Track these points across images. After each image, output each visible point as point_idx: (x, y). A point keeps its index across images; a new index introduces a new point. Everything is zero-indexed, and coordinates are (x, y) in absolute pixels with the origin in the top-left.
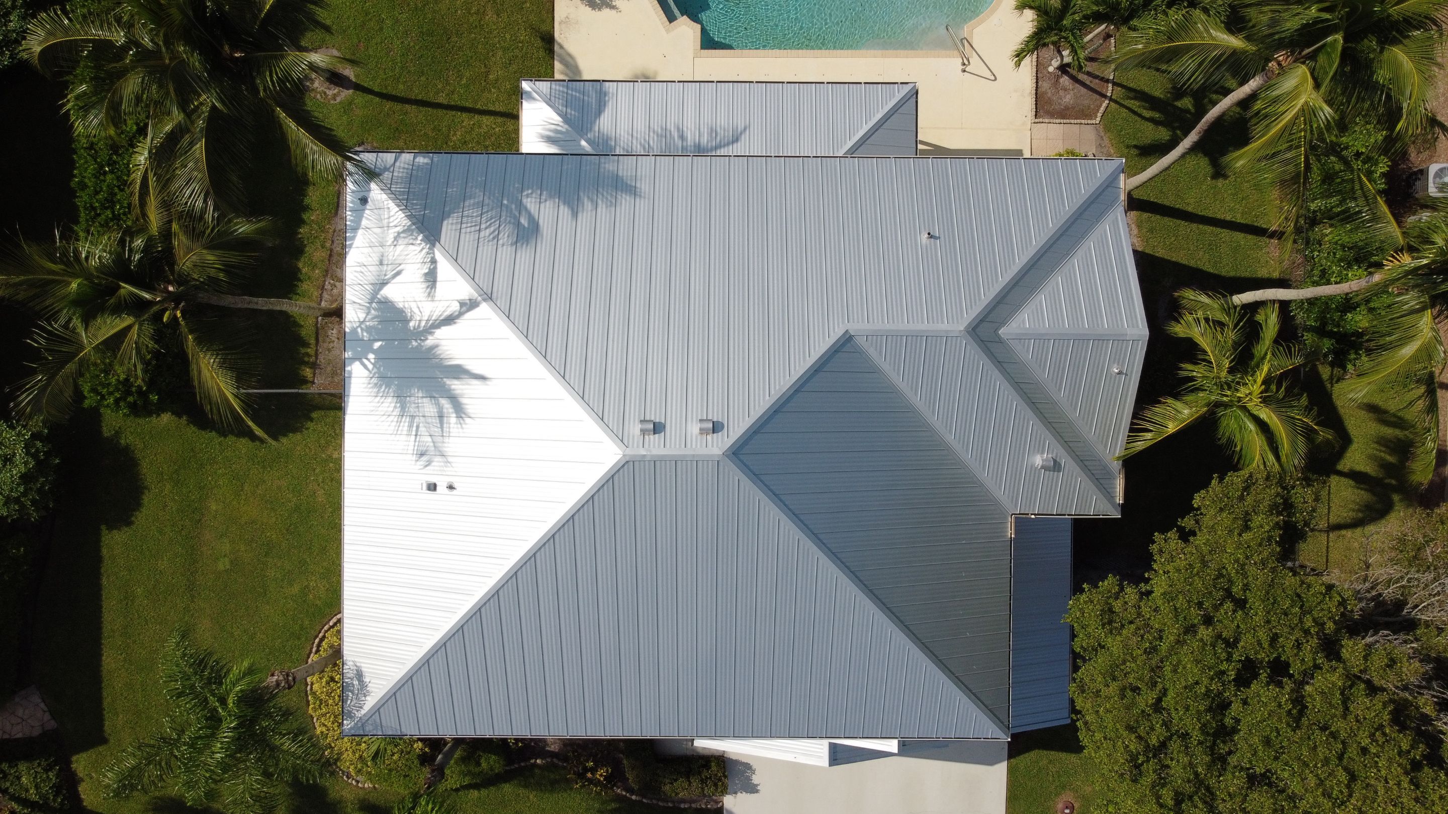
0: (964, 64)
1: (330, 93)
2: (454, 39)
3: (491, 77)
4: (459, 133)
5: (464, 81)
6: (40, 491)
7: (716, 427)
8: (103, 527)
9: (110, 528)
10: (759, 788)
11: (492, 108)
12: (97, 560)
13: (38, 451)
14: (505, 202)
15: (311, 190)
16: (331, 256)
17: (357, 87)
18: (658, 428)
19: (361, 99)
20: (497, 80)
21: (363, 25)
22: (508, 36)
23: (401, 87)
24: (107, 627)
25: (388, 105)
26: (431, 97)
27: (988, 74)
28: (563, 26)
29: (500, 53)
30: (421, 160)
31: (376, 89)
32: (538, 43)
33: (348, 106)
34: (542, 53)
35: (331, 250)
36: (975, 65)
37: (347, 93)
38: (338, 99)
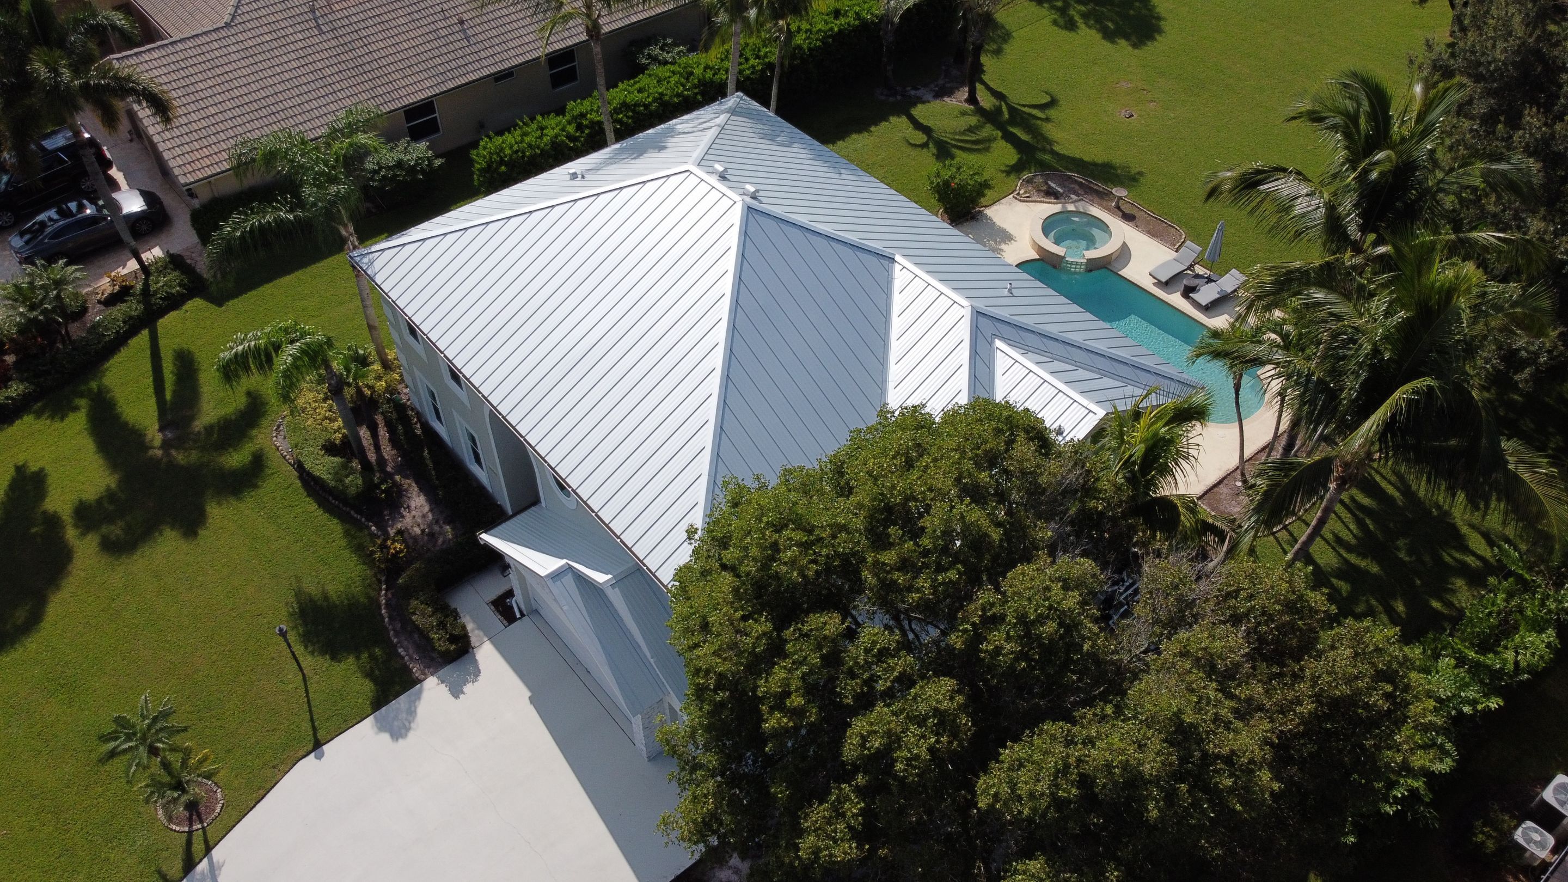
10: (461, 696)
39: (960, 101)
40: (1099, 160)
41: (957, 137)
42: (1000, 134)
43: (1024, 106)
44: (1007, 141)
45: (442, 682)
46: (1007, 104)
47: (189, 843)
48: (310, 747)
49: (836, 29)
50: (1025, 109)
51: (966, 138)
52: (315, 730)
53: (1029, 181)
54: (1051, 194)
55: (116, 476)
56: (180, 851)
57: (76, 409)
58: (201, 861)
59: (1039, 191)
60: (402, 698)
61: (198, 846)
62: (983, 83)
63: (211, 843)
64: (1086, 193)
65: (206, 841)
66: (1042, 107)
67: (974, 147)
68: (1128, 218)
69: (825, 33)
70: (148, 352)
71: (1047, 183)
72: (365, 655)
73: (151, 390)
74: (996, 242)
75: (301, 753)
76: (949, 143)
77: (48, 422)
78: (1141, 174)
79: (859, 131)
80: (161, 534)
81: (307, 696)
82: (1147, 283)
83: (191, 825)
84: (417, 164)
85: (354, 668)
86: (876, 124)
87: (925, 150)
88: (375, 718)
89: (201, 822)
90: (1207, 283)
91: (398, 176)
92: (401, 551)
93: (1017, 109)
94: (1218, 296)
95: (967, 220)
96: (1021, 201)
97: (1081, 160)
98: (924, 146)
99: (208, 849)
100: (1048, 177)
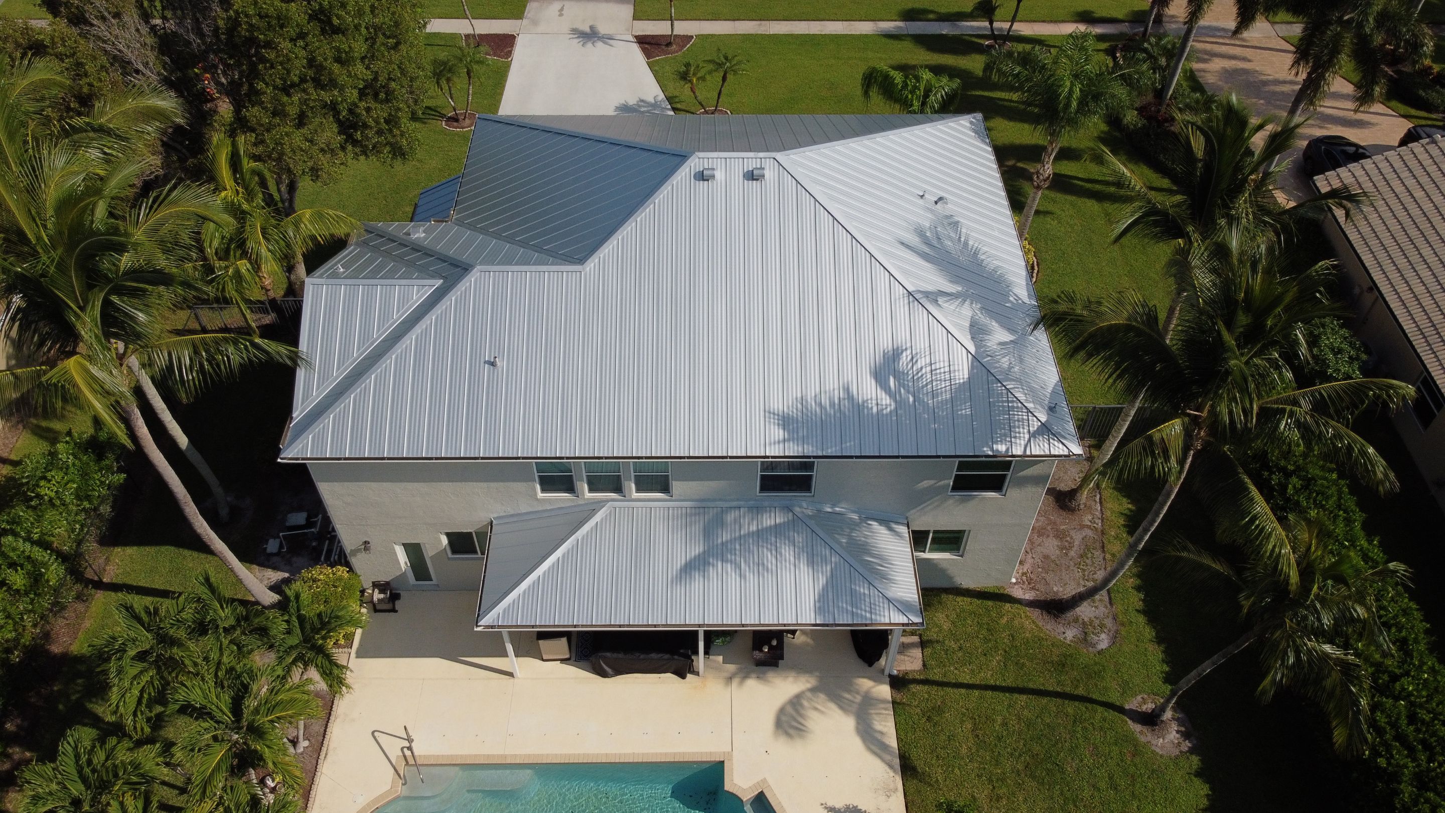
0: (410, 748)
2: (1020, 767)
3: (969, 726)
4: (995, 663)
5: (999, 719)
11: (963, 691)
14: (911, 399)
15: (1140, 605)
16: (1103, 547)
17: (1121, 710)
19: (1114, 697)
20: (962, 722)
22: (957, 771)
23: (1070, 710)
25: (1080, 691)
26: (1034, 700)
27: (381, 738)
28: (892, 786)
29: (964, 751)
32: (920, 765)
33: (1126, 688)
35: (1104, 551)
36: (394, 748)
37: (1132, 704)
38: (1139, 698)
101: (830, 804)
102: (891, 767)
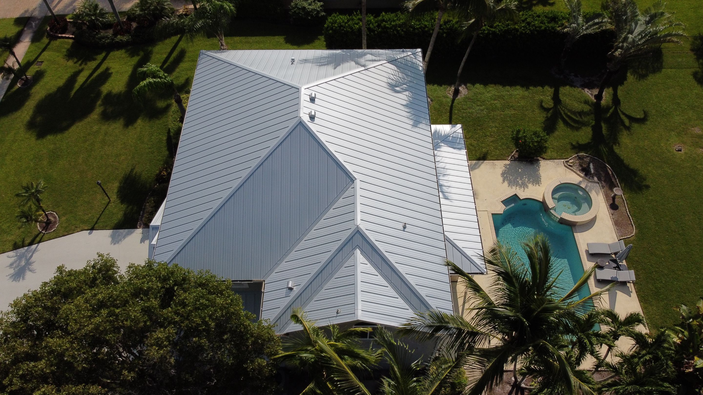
1: (450, 92)
6: (299, 13)
7: (312, 118)
8: (285, 36)
9: (285, 39)
10: (143, 243)
12: (274, 35)
13: (313, 12)
18: (312, 100)
19: (449, 100)
21: (478, 100)
24: (249, 38)
28: (492, 164)
30: (421, 68)
31: (454, 104)
34: (478, 156)
37: (451, 97)
39: (592, 94)
40: (632, 166)
41: (569, 114)
42: (594, 123)
43: (624, 114)
44: (592, 130)
45: (142, 234)
46: (616, 109)
47: (37, 236)
48: (90, 228)
49: (543, 28)
50: (623, 117)
51: (573, 117)
52: (96, 223)
53: (580, 158)
54: (586, 171)
55: (126, 89)
56: (33, 236)
57: (138, 55)
58: (35, 244)
59: (581, 165)
60: (126, 230)
61: (38, 239)
62: (615, 90)
63: (42, 240)
64: (605, 181)
65: (42, 238)
66: (632, 119)
67: (572, 124)
68: (613, 206)
69: (536, 27)
70: (173, 45)
71: (589, 164)
72: (131, 207)
73: (162, 61)
74: (529, 180)
75: (86, 228)
76: (560, 114)
77: (128, 55)
78: (648, 187)
79: (522, 86)
80: (119, 120)
81: (104, 209)
82: (582, 248)
83: (42, 230)
84: (311, 12)
85: (124, 209)
86: (535, 86)
87: (545, 113)
88: (113, 232)
89: (46, 231)
90: (615, 268)
91: (300, 13)
92: (165, 175)
93: (618, 113)
94: (610, 279)
95: (527, 161)
96: (565, 166)
97: (622, 161)
98: (547, 110)
99: (39, 242)
100: (592, 161)
101: (502, 181)
102: (482, 163)
